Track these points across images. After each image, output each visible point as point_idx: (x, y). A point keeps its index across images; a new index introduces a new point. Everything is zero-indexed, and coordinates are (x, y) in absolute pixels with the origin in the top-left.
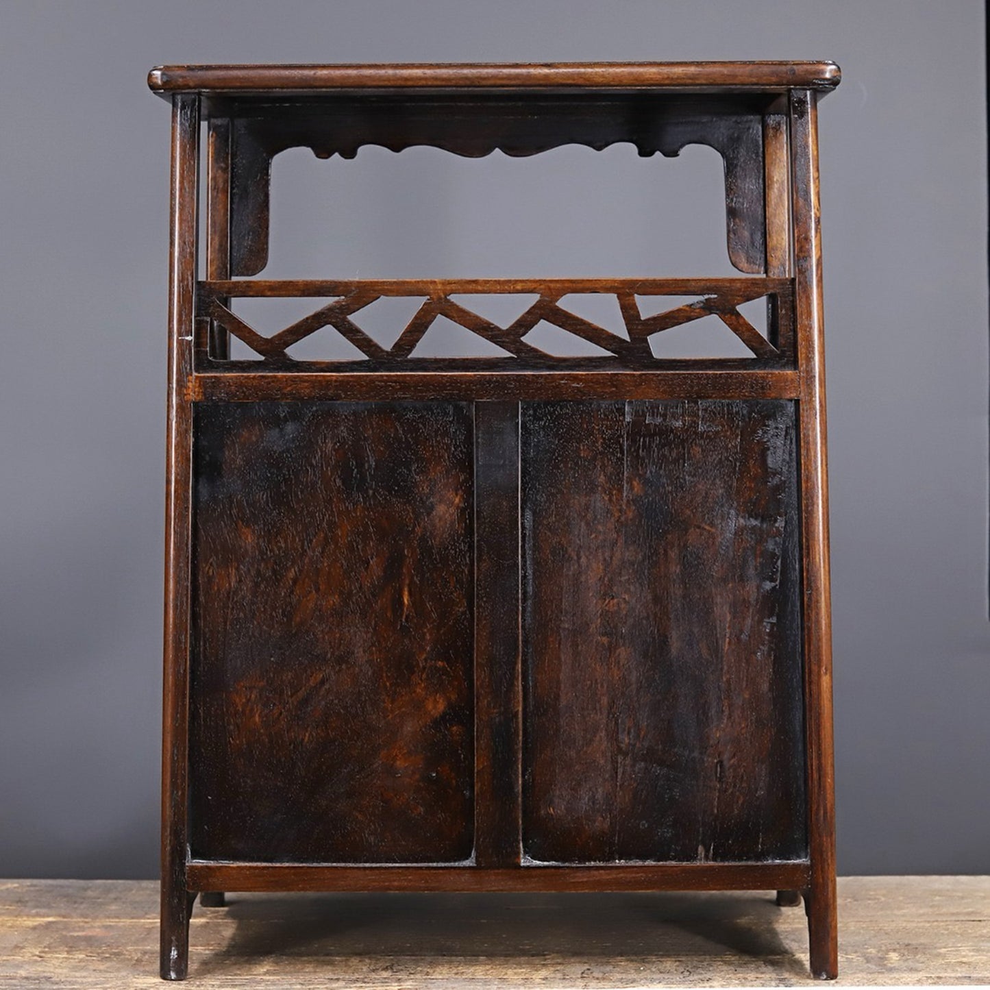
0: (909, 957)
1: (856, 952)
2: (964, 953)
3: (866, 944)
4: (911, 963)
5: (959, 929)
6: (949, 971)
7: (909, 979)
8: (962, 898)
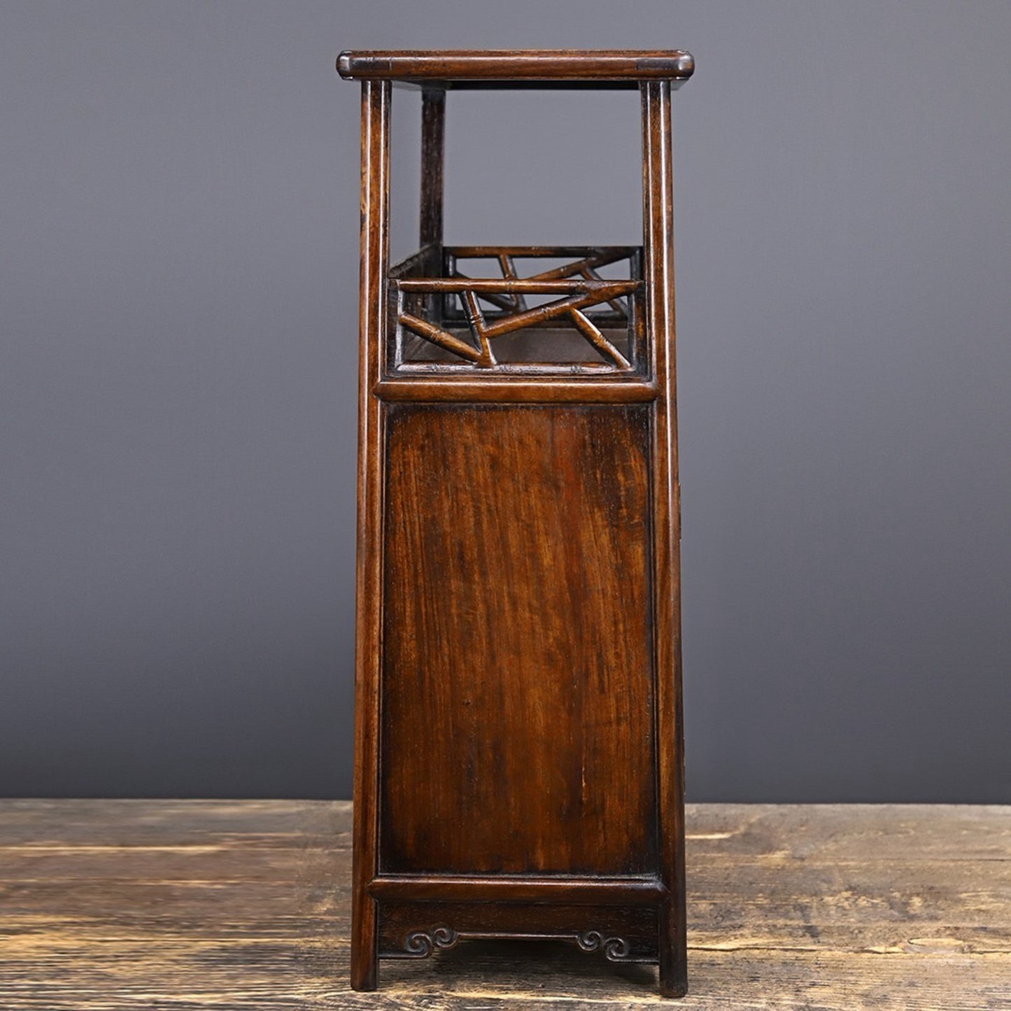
0: (931, 903)
1: (881, 896)
2: (983, 899)
3: (891, 887)
4: (932, 911)
5: (982, 869)
6: (968, 920)
7: (928, 930)
8: (988, 833)
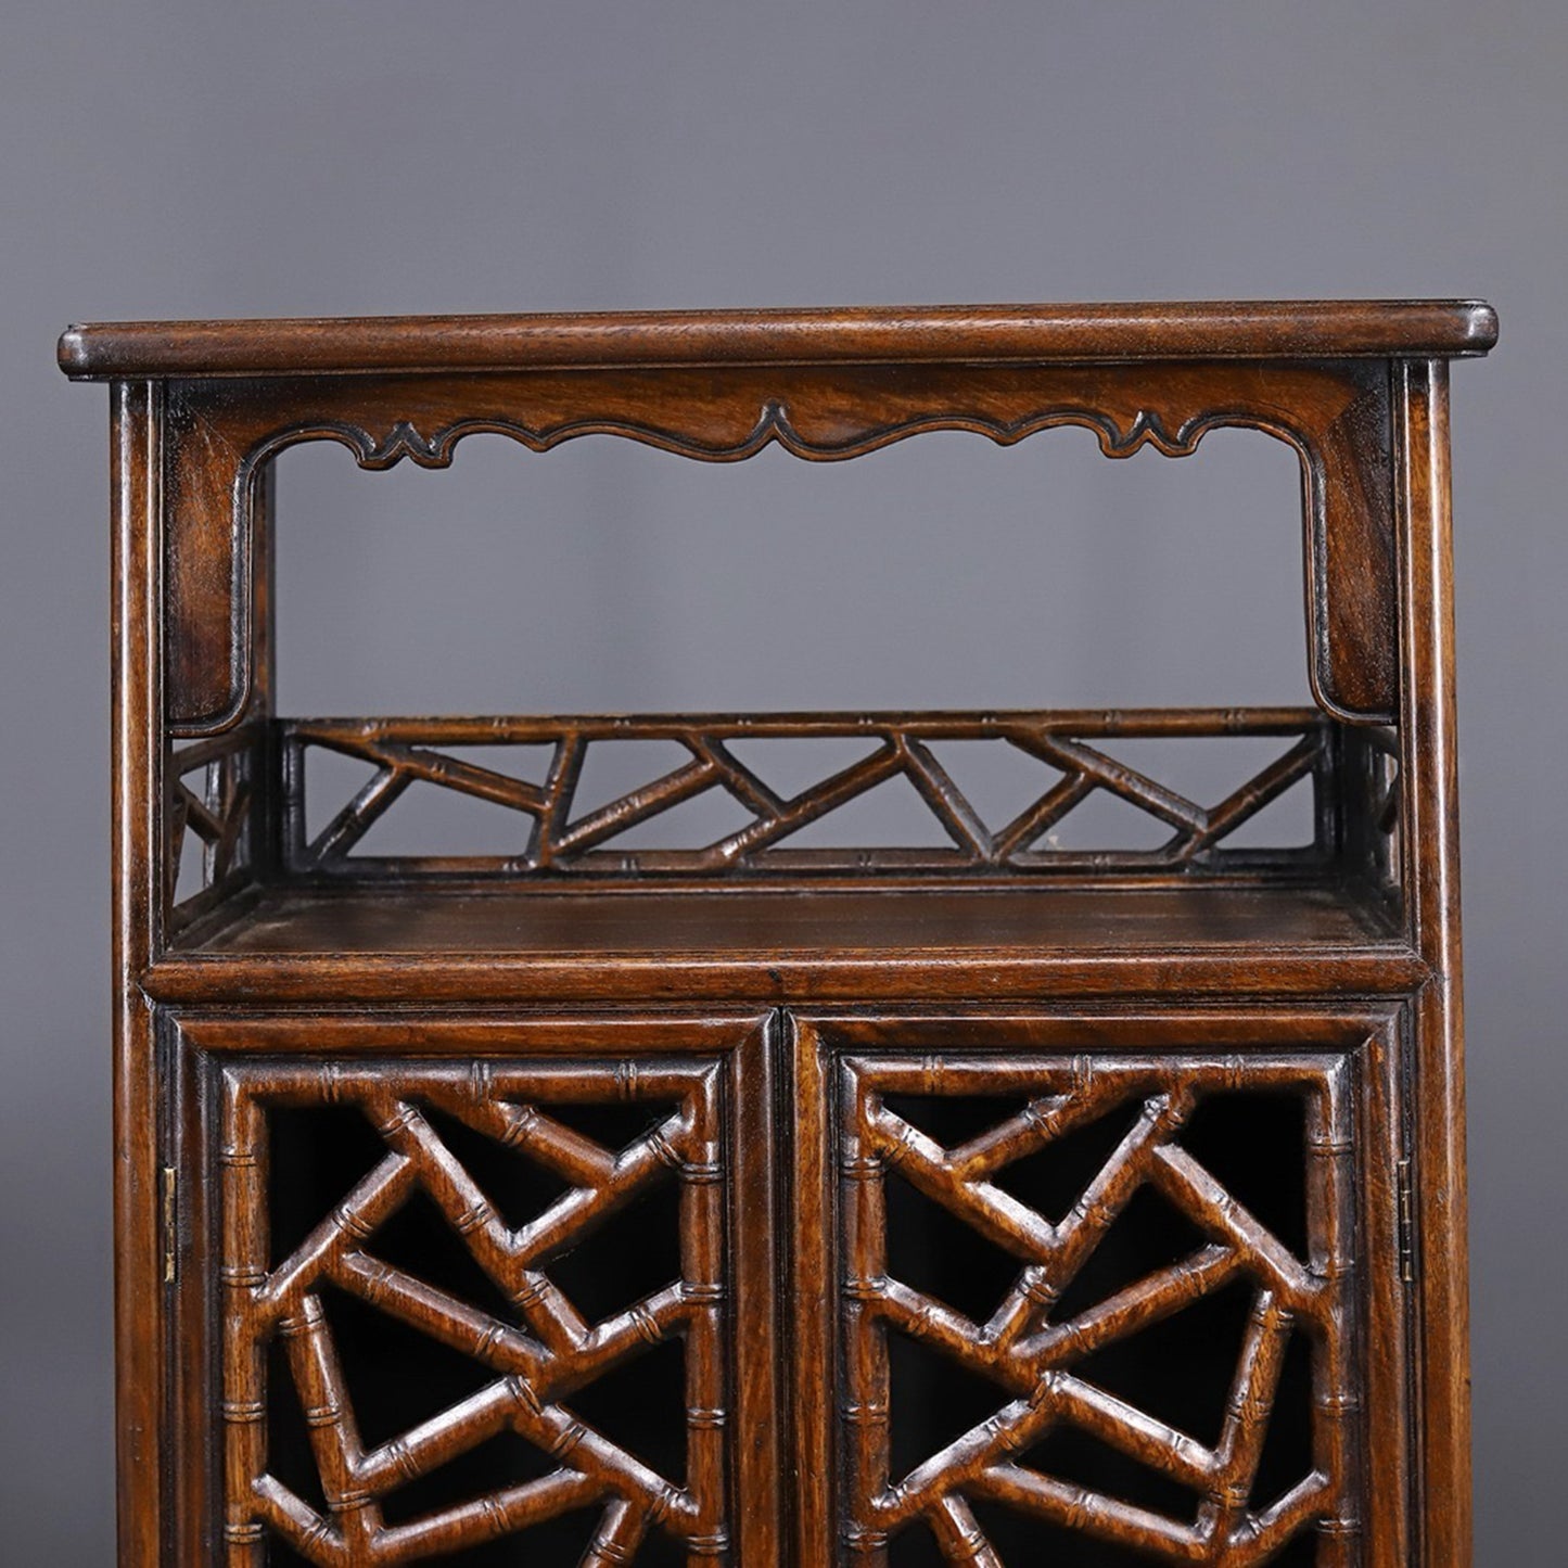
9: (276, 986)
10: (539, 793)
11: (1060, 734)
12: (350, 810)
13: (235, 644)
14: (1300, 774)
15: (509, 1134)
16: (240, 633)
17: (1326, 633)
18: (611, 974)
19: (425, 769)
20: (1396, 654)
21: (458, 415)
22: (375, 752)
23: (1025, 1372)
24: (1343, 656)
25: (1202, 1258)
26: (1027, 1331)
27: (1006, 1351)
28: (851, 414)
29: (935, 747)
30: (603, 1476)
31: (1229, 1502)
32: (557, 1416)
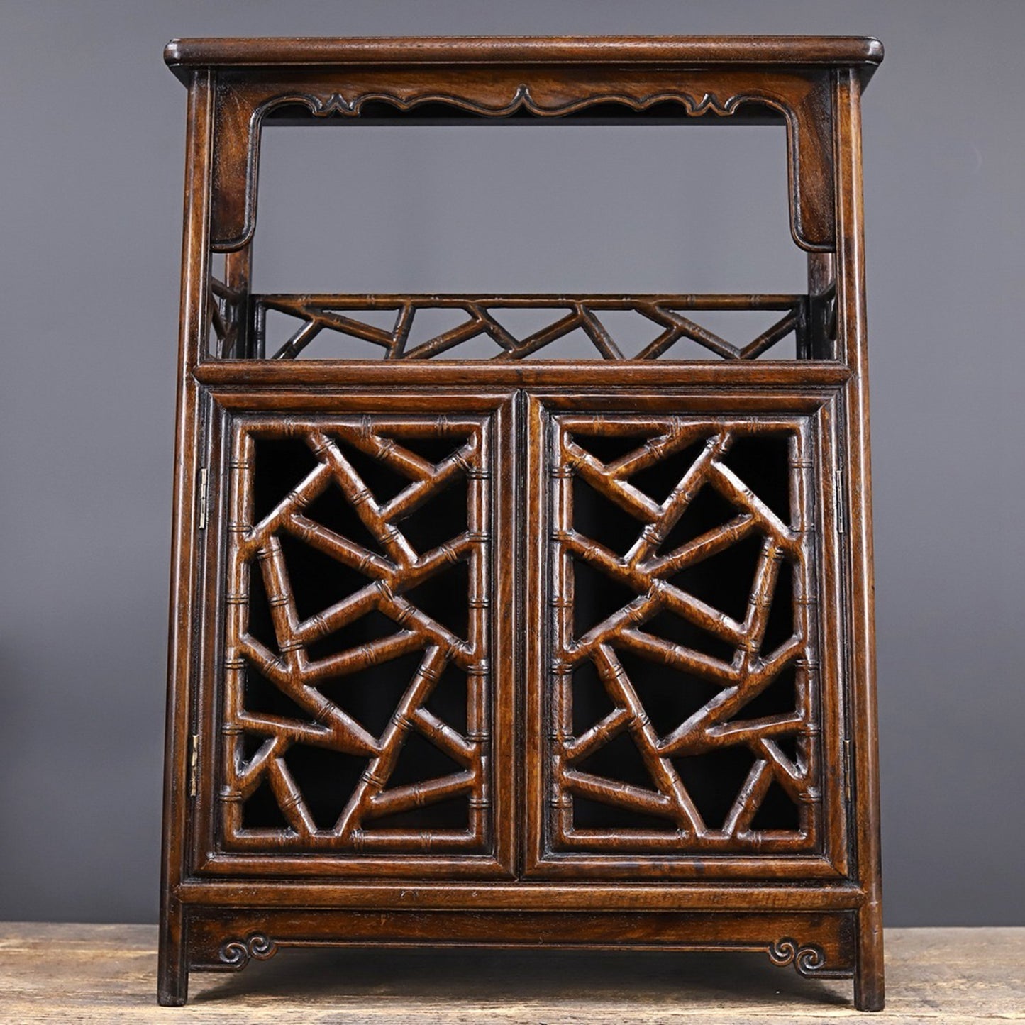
9: (263, 375)
10: (390, 336)
11: (662, 306)
12: (290, 343)
13: (247, 203)
14: (790, 331)
15: (380, 453)
16: (250, 198)
17: (799, 205)
18: (435, 371)
19: (330, 321)
20: (834, 215)
21: (365, 90)
22: (304, 311)
23: (645, 579)
24: (807, 215)
25: (737, 522)
26: (645, 559)
27: (634, 569)
28: (561, 93)
29: (598, 314)
30: (425, 633)
31: (750, 649)
32: (400, 602)
